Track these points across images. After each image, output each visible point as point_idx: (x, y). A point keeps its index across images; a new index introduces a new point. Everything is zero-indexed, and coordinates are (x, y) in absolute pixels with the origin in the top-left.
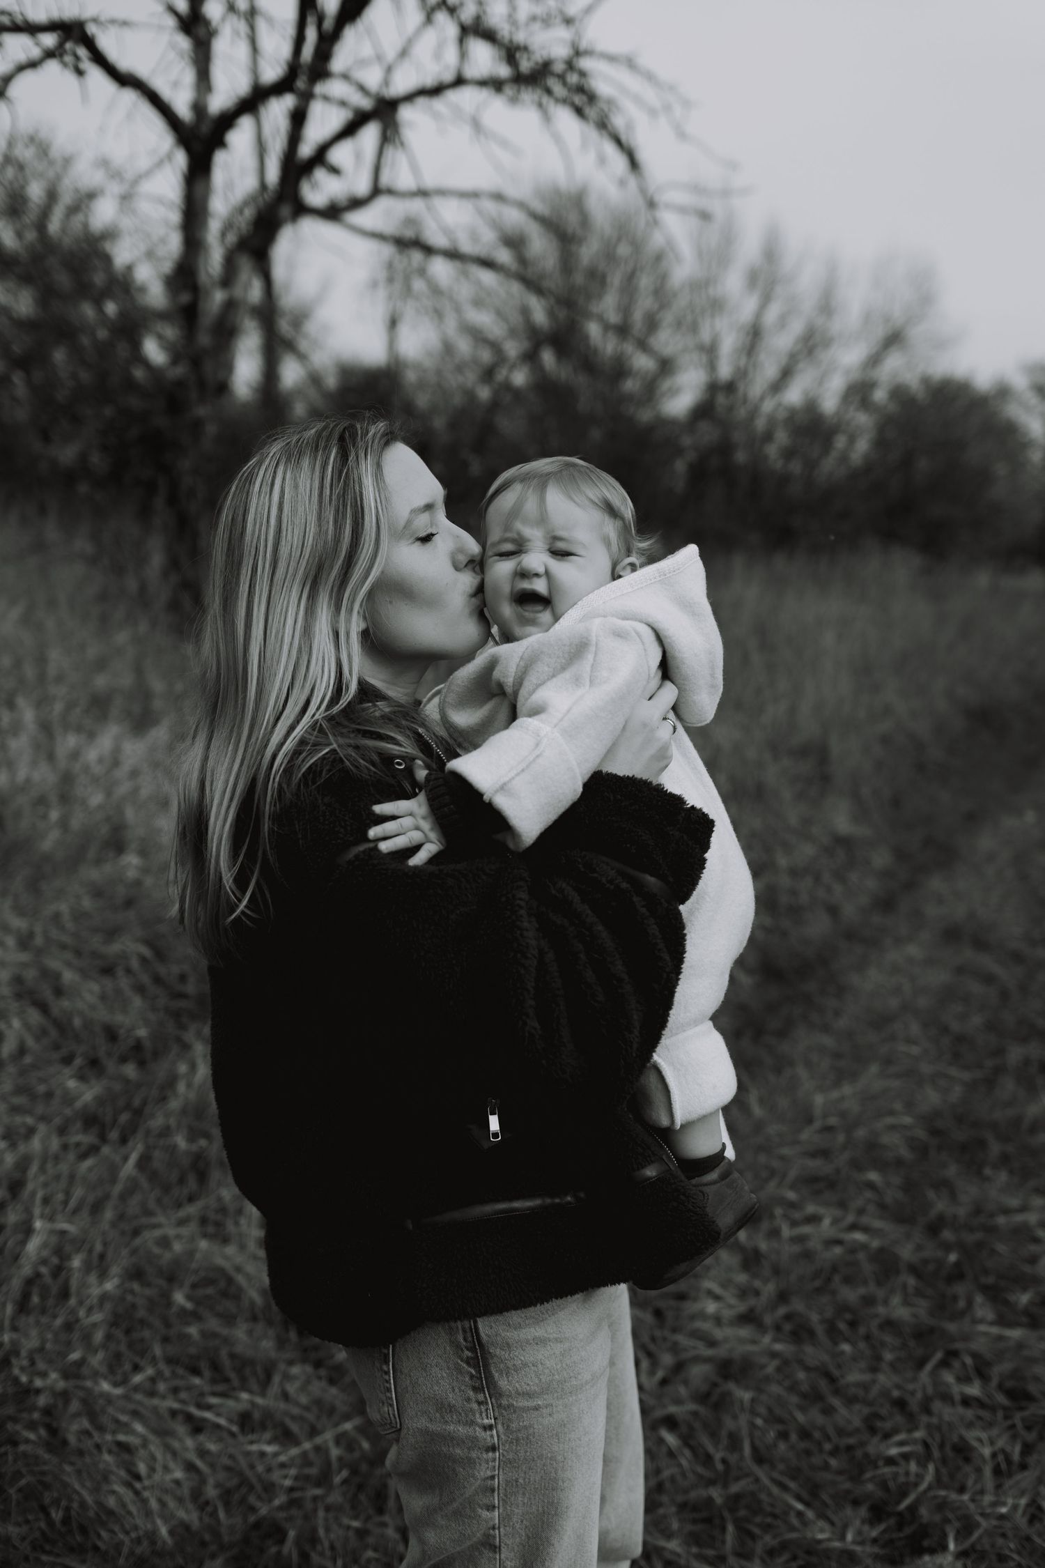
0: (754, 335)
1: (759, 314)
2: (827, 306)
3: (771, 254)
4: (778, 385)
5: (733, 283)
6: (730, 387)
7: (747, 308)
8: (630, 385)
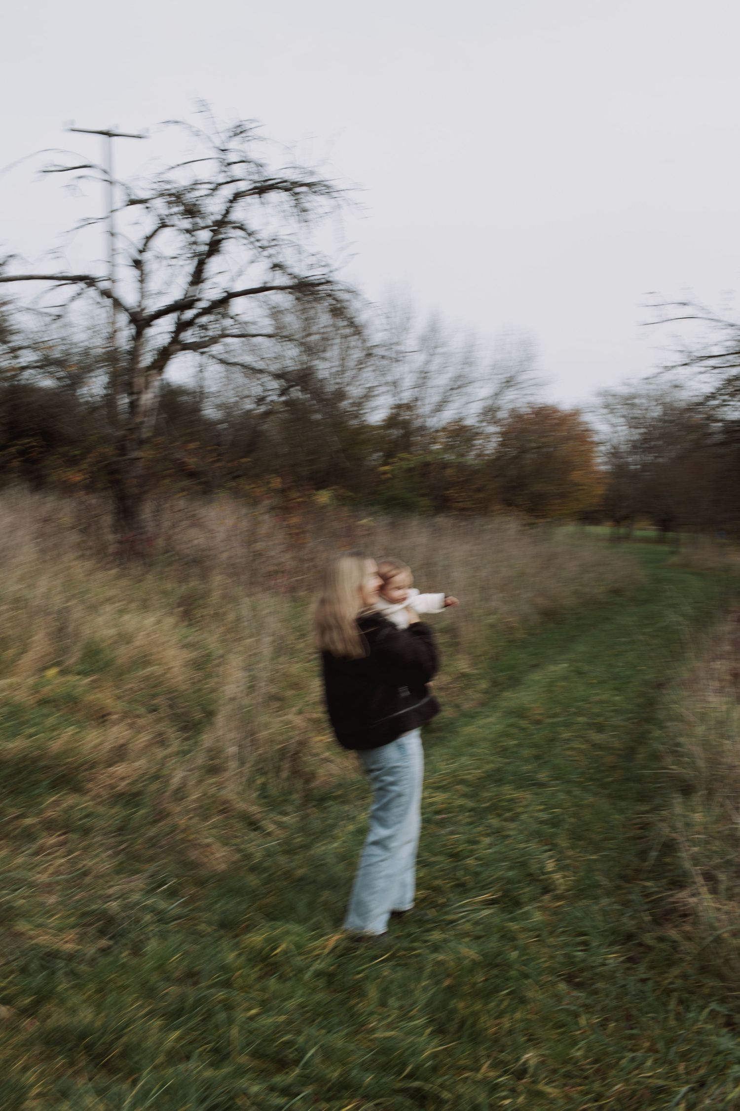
0: (424, 376)
1: (427, 362)
2: (468, 361)
3: (434, 329)
4: (439, 408)
5: (411, 342)
6: (408, 407)
7: (419, 359)
8: (345, 404)
